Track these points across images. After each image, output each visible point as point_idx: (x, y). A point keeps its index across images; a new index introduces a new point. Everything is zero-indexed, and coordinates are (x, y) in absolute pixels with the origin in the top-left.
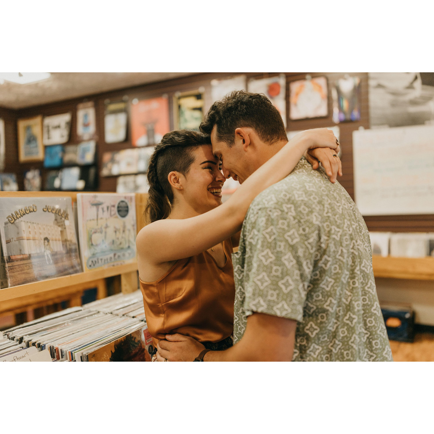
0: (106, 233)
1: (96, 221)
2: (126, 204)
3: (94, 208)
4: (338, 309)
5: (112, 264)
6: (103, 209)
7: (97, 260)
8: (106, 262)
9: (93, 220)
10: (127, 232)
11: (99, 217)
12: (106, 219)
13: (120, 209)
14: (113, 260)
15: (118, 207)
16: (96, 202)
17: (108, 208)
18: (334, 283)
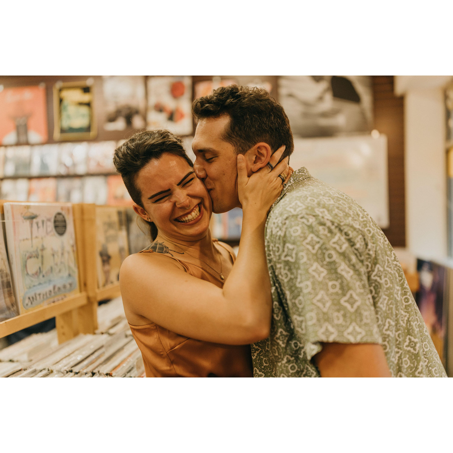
0: (42, 257)
1: (30, 241)
2: (64, 217)
3: (28, 223)
4: (397, 334)
5: (52, 300)
6: (37, 224)
7: (34, 297)
8: (45, 297)
9: (27, 239)
10: (66, 255)
11: (34, 236)
12: (42, 238)
13: (57, 223)
14: (53, 294)
15: (55, 222)
16: (28, 214)
17: (43, 222)
18: (389, 300)
